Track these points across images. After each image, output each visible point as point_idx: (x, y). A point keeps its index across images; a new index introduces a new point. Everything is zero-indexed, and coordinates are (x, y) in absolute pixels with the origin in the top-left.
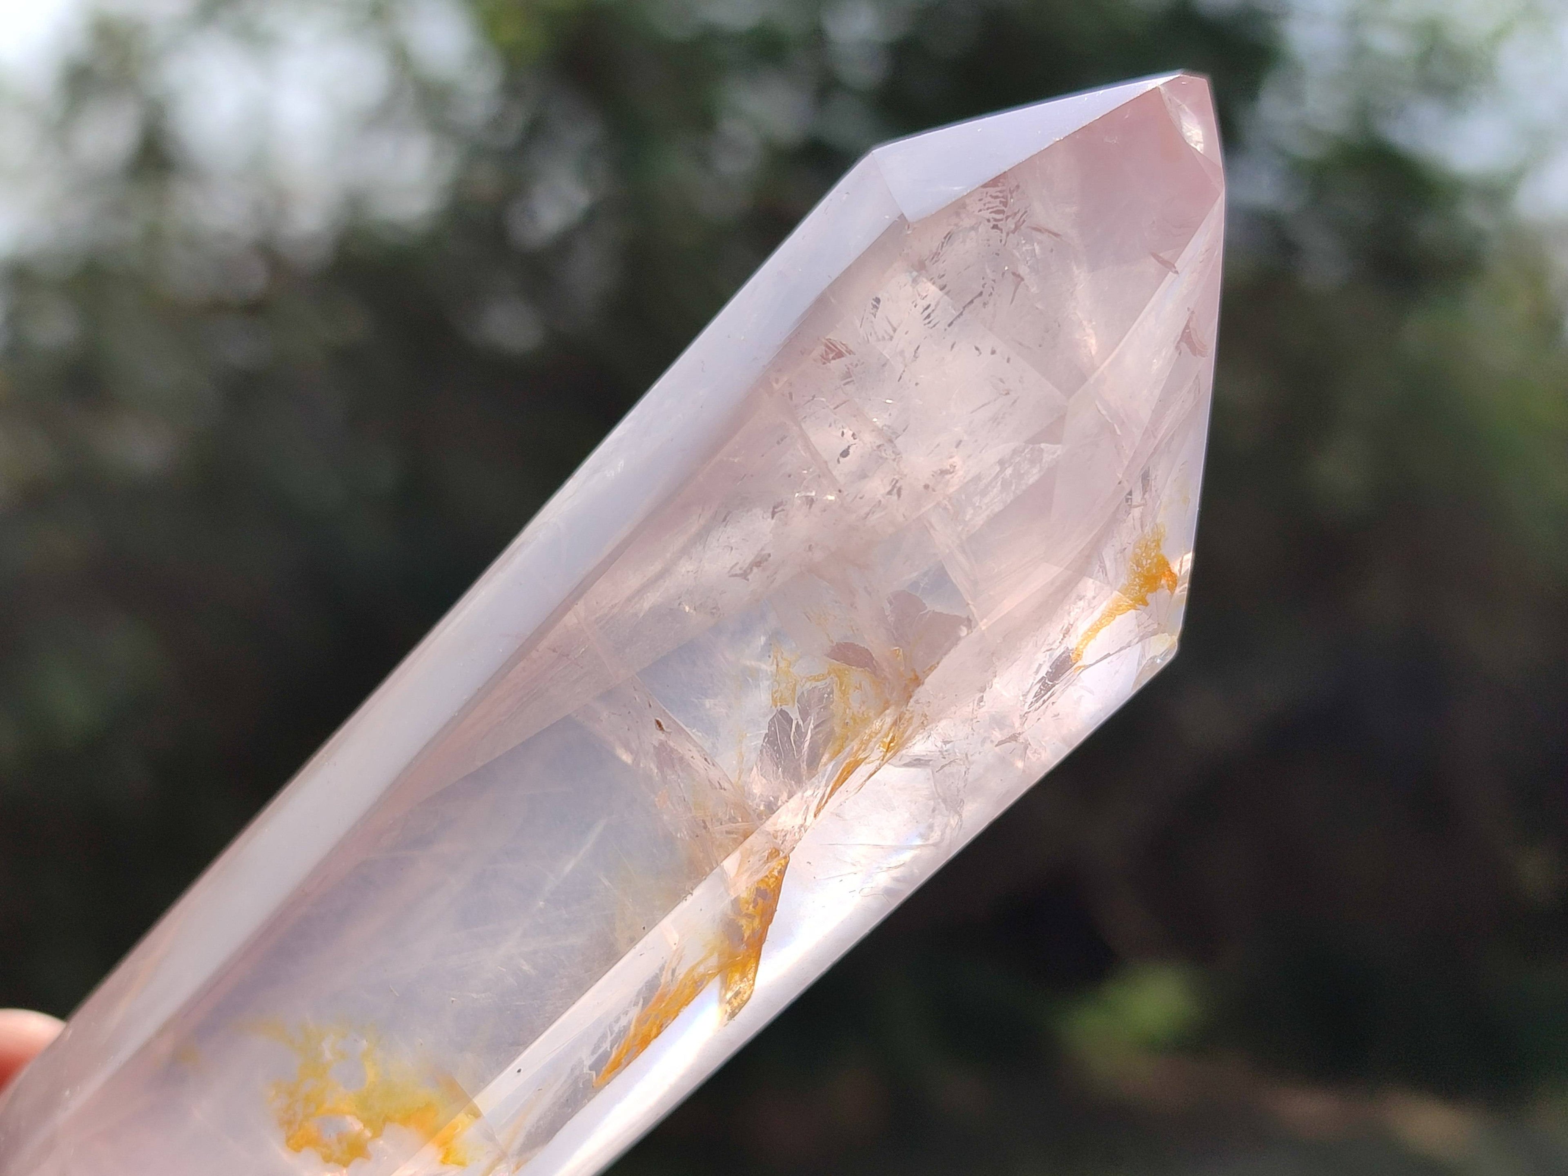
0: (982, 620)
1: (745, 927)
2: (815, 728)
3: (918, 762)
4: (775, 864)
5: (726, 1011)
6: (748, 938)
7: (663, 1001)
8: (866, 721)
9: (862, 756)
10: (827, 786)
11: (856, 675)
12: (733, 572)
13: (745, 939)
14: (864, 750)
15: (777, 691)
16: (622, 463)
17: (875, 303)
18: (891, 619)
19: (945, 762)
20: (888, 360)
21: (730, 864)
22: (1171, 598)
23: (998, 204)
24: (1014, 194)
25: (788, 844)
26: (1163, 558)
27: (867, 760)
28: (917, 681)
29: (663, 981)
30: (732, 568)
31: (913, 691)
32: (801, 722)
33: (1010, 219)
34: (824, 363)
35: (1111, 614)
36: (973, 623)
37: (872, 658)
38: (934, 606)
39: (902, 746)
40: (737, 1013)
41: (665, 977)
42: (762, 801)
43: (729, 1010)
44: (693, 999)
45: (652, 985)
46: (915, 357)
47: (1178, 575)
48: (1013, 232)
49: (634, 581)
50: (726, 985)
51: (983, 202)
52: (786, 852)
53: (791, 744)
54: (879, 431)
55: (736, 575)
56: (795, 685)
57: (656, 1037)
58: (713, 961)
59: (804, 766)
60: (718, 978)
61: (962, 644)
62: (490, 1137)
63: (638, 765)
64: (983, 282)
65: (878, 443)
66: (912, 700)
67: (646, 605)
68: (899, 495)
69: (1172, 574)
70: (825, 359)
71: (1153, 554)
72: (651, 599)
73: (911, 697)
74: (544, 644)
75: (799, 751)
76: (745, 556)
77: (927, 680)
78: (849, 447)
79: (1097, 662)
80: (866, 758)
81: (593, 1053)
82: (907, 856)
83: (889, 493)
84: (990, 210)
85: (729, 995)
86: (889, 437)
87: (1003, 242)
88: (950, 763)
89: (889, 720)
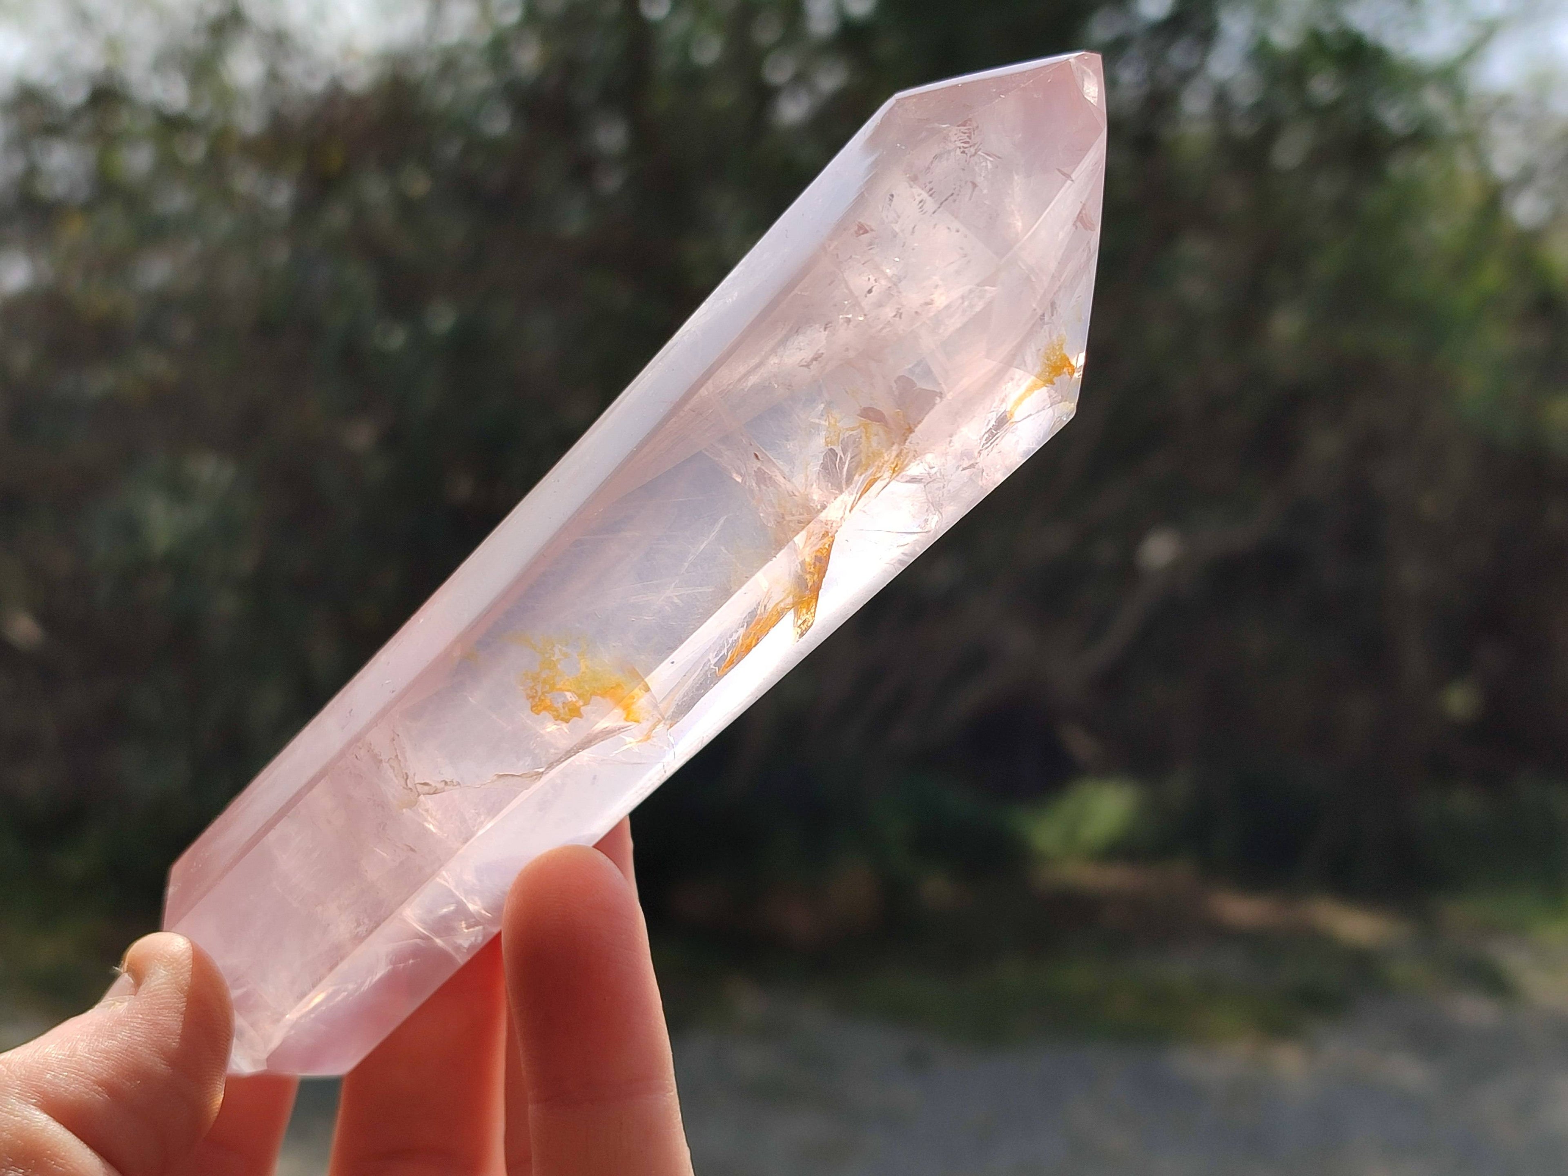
0: (948, 393)
1: (808, 580)
2: (851, 458)
3: (913, 480)
4: (827, 540)
5: (798, 633)
6: (811, 586)
7: (759, 625)
8: (880, 455)
9: (879, 475)
10: (857, 493)
11: (875, 427)
12: (801, 364)
13: (809, 587)
14: (880, 472)
15: (828, 437)
16: (736, 294)
17: (891, 198)
18: (896, 393)
19: (931, 480)
20: (897, 234)
21: (799, 539)
22: (1071, 380)
23: (966, 137)
24: (976, 132)
25: (834, 529)
26: (1065, 355)
27: (881, 478)
28: (911, 430)
29: (759, 612)
30: (801, 361)
31: (908, 436)
32: (843, 456)
33: (972, 147)
34: (857, 237)
35: (1031, 389)
36: (943, 396)
37: (884, 417)
38: (922, 385)
39: (902, 469)
40: (804, 634)
41: (761, 610)
42: (819, 503)
43: (800, 632)
44: (777, 623)
45: (753, 614)
46: (913, 232)
47: (1075, 366)
48: (974, 155)
49: (742, 369)
50: (797, 615)
51: (957, 136)
52: (833, 533)
53: (836, 469)
54: (889, 279)
55: (802, 366)
56: (839, 434)
57: (755, 646)
58: (790, 600)
59: (844, 482)
60: (792, 610)
61: (937, 408)
62: (656, 706)
63: (745, 483)
64: (954, 187)
65: (889, 285)
66: (908, 441)
67: (750, 384)
68: (900, 317)
69: (1070, 365)
70: (858, 234)
71: (1058, 353)
72: (753, 380)
73: (906, 439)
74: (687, 407)
75: (841, 473)
76: (807, 354)
77: (916, 430)
78: (873, 287)
79: (1024, 419)
80: (880, 477)
81: (716, 656)
82: (911, 539)
83: (895, 316)
84: (962, 141)
85: (800, 622)
86: (895, 283)
87: (968, 161)
88: (932, 481)
89: (894, 454)
